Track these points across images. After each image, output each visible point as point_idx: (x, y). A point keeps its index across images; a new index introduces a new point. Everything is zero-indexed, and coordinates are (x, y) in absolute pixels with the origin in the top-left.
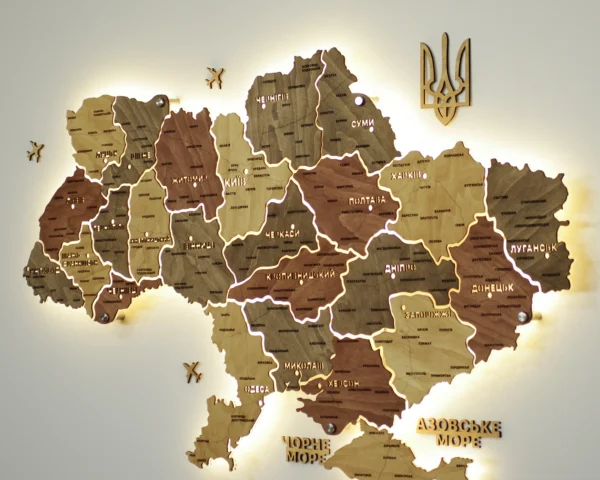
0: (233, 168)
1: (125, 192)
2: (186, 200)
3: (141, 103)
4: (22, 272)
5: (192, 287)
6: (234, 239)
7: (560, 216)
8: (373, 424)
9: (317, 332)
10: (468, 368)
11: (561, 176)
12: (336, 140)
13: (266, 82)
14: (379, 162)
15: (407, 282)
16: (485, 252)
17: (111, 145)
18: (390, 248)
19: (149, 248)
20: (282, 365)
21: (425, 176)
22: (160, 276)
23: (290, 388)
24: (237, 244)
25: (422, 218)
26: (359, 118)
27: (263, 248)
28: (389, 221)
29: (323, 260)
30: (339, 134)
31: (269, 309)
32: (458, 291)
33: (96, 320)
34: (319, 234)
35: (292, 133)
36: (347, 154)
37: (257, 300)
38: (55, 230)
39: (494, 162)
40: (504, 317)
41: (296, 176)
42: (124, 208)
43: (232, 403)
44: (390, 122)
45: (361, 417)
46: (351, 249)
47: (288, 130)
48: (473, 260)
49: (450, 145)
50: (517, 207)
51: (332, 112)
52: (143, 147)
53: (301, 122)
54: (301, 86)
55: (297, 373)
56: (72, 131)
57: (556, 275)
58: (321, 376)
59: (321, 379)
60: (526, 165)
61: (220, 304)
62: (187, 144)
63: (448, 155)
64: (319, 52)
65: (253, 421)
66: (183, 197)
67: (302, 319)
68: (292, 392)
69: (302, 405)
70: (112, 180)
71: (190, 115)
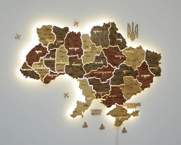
0: (87, 47)
1: (55, 50)
3: (61, 28)
4: (20, 70)
6: (86, 63)
7: (159, 62)
8: (118, 105)
9: (107, 85)
10: (140, 92)
11: (160, 54)
12: (113, 43)
13: (97, 28)
14: (123, 48)
15: (128, 74)
16: (145, 68)
17: (51, 38)
18: (125, 67)
19: (62, 65)
20: (97, 93)
21: (133, 52)
22: (64, 72)
23: (99, 98)
24: (87, 65)
25: (132, 61)
26: (119, 38)
27: (94, 66)
28: (124, 61)
29: (109, 69)
30: (114, 41)
31: (95, 80)
32: (138, 76)
33: (44, 83)
34: (108, 63)
36: (115, 46)
37: (92, 78)
38: (32, 59)
39: (147, 50)
40: (148, 81)
41: (103, 50)
42: (54, 54)
43: (83, 102)
44: (125, 40)
45: (116, 103)
46: (115, 67)
47: (101, 39)
48: (142, 70)
49: (138, 46)
50: (152, 60)
51: (112, 36)
52: (61, 39)
53: (105, 38)
54: (105, 30)
55: (101, 94)
56: (38, 33)
57: (158, 73)
58: (107, 95)
59: (107, 96)
60: (153, 51)
61: (81, 79)
62: (74, 40)
63: (138, 48)
64: (110, 23)
65: (89, 106)
66: (73, 53)
67: (103, 82)
68: (100, 99)
69: (102, 101)
70: (52, 47)
71: (75, 33)
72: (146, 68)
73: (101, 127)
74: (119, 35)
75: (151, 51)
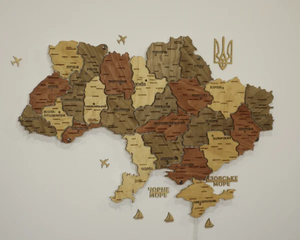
2: (116, 90)
3: (93, 46)
4: (18, 119)
5: (117, 127)
7: (270, 105)
10: (236, 157)
11: (271, 92)
12: (187, 72)
13: (157, 45)
14: (205, 82)
15: (214, 126)
16: (244, 116)
17: (75, 63)
18: (208, 114)
19: (95, 110)
23: (163, 168)
24: (141, 110)
25: (221, 103)
27: (153, 112)
29: (180, 118)
30: (189, 69)
31: (155, 136)
33: (62, 141)
35: (168, 67)
38: (40, 100)
39: (248, 85)
40: (250, 139)
42: (81, 92)
44: (210, 67)
47: (167, 66)
48: (240, 119)
50: (256, 101)
51: (186, 61)
52: (93, 66)
53: (173, 63)
54: (173, 49)
56: (52, 55)
57: (268, 125)
60: (260, 87)
62: (117, 67)
63: (232, 81)
64: (181, 37)
65: (145, 181)
66: (114, 89)
70: (76, 79)
71: (119, 54)
72: (246, 116)
73: (168, 219)
74: (198, 59)
75: (255, 86)
